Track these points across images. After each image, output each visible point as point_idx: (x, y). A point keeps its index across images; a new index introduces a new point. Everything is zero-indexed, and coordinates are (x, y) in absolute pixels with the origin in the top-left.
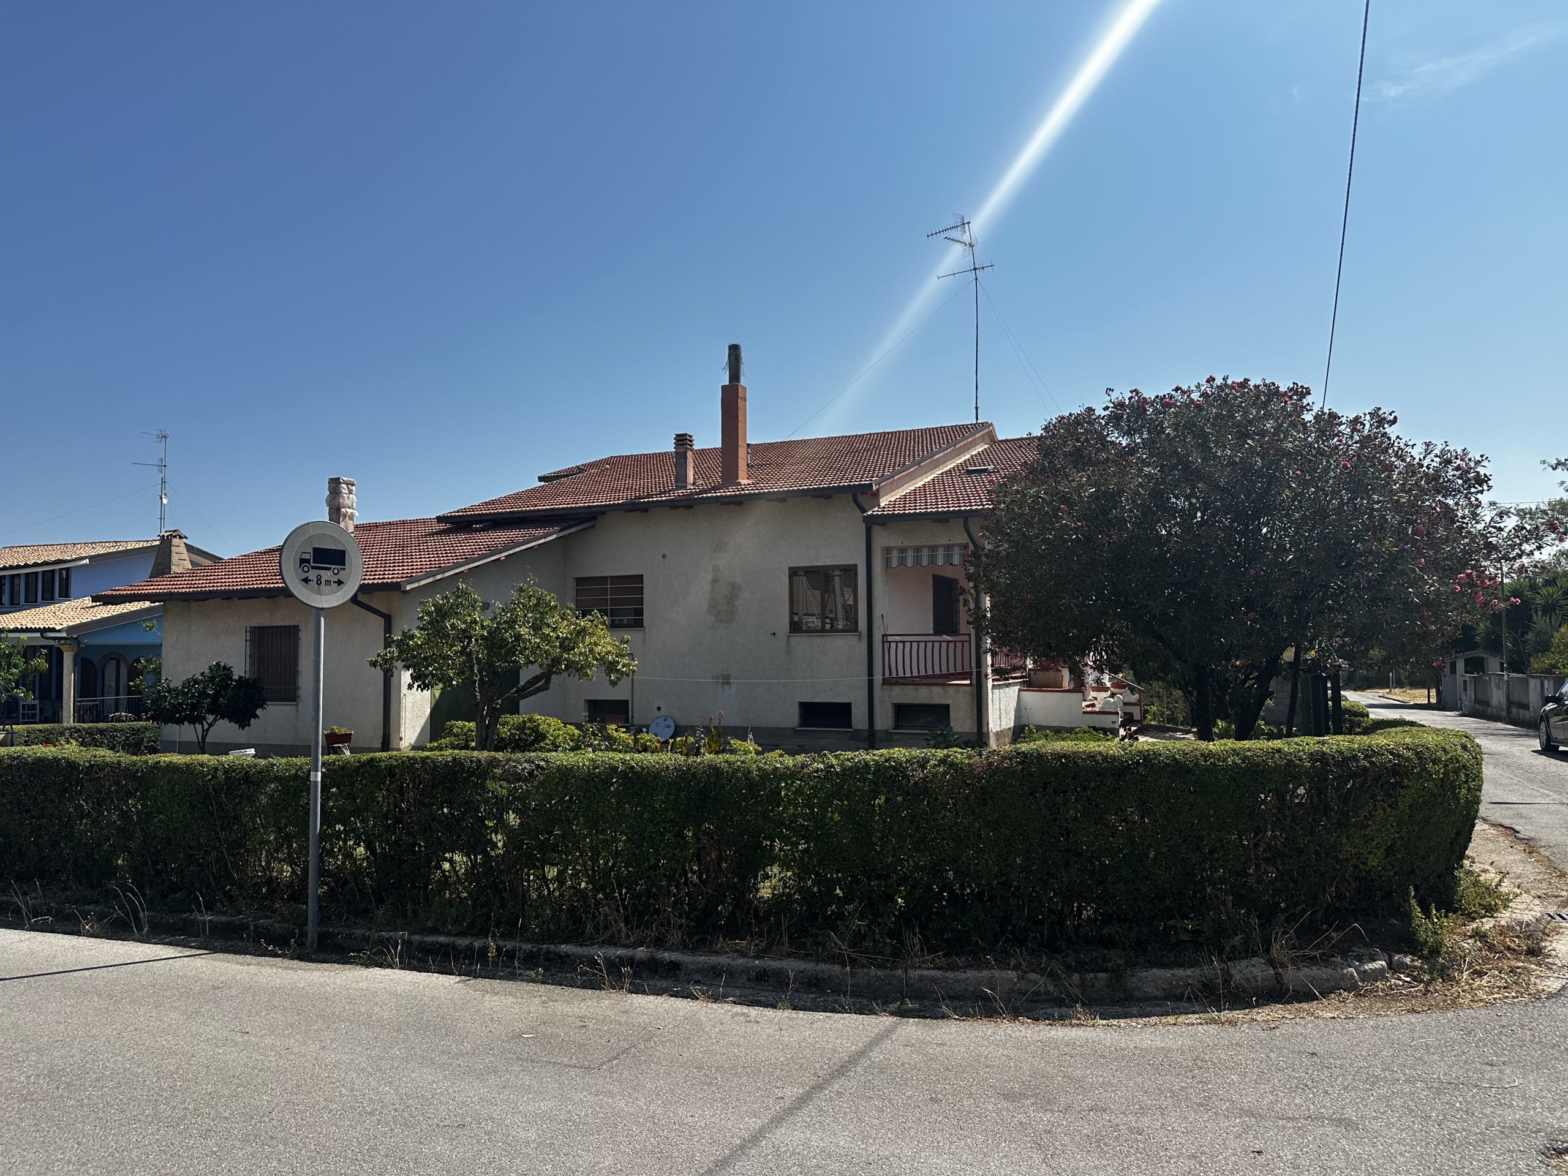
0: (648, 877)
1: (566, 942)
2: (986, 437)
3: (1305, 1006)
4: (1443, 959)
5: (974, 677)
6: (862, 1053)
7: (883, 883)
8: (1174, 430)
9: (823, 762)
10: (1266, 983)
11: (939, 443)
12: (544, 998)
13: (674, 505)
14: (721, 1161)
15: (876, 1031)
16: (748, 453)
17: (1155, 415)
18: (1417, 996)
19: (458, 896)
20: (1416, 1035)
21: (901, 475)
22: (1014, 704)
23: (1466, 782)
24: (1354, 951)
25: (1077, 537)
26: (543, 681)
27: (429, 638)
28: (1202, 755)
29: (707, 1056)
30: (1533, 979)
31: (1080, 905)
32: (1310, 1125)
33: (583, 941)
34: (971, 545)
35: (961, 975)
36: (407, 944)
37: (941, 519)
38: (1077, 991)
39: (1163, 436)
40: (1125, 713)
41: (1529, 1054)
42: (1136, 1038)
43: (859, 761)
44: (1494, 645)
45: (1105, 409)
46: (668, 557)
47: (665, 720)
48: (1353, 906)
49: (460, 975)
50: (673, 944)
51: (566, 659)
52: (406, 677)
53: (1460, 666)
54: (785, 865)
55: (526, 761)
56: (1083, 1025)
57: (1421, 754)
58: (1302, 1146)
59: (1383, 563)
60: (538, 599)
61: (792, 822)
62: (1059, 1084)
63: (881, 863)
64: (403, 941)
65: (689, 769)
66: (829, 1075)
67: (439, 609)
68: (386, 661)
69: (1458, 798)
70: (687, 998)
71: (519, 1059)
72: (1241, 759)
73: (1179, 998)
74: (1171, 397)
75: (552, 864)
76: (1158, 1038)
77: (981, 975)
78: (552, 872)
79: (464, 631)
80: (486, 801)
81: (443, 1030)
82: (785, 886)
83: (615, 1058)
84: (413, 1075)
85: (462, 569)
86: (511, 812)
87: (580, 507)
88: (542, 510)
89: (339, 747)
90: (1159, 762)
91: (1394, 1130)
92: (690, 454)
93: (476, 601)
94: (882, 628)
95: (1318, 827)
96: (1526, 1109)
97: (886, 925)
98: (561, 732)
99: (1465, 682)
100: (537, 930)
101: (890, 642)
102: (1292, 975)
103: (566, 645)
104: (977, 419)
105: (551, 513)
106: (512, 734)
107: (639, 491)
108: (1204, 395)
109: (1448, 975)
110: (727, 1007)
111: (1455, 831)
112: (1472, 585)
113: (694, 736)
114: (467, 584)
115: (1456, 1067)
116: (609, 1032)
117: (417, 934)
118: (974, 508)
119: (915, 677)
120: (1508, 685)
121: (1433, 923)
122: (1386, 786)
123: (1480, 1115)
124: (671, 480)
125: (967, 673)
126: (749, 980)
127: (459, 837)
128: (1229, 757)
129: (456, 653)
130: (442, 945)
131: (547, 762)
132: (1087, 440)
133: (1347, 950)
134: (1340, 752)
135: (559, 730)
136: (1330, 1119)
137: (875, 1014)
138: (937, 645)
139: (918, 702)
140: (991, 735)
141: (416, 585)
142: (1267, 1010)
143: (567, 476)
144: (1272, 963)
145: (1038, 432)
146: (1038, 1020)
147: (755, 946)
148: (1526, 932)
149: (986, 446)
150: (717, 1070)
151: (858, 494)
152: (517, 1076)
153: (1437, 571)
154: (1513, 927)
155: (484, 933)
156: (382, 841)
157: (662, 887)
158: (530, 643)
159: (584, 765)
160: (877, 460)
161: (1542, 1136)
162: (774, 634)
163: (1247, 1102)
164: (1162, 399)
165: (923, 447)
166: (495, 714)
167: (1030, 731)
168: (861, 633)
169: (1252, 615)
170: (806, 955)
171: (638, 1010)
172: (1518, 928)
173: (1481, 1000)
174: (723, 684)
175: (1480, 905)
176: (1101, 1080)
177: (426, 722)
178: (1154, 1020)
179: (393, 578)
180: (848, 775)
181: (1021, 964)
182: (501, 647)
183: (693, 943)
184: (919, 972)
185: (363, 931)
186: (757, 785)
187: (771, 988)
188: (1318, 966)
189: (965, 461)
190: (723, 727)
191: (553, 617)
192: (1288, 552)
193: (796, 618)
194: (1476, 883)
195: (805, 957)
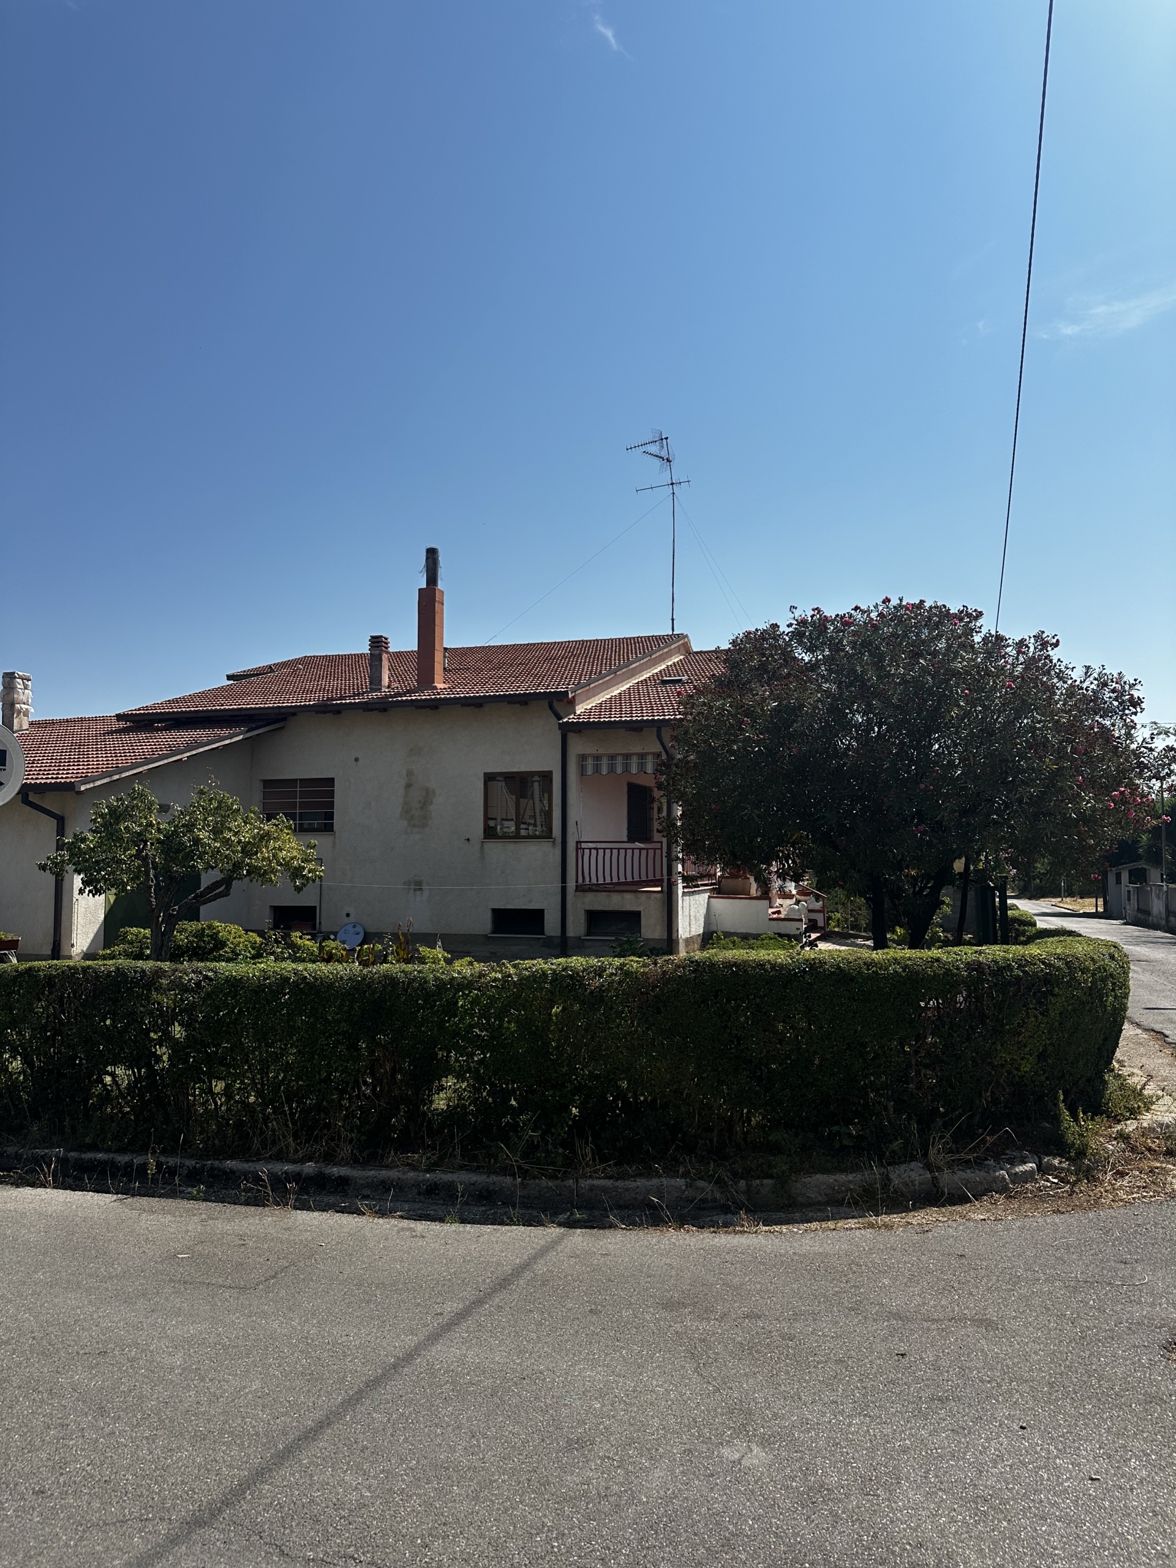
0: (319, 1091)
1: (232, 1158)
2: (682, 649)
3: (958, 1208)
4: (1089, 1160)
5: (665, 884)
6: (525, 1266)
7: (558, 1093)
8: (852, 648)
9: (501, 972)
10: (923, 1186)
11: (636, 653)
12: (204, 1216)
13: (367, 707)
14: (373, 1381)
15: (542, 1242)
16: (445, 657)
17: (836, 633)
18: (1063, 1197)
19: (121, 1111)
20: (1058, 1236)
21: (597, 683)
22: (703, 911)
23: (1113, 990)
24: (1007, 1154)
25: (760, 749)
26: (223, 887)
27: (102, 842)
28: (865, 963)
29: (368, 1272)
30: (1169, 1179)
31: (749, 1112)
32: (953, 1326)
33: (249, 1157)
34: (664, 753)
35: (631, 1184)
36: (63, 1162)
37: (635, 727)
38: (743, 1198)
39: (842, 654)
40: (810, 920)
41: (1160, 1252)
42: (795, 1245)
43: (537, 971)
44: (1155, 858)
45: (790, 625)
46: (361, 760)
47: (354, 927)
48: (1007, 1111)
49: (117, 1193)
50: (343, 1158)
51: (248, 864)
52: (78, 881)
53: (1125, 877)
54: (460, 1077)
55: (193, 972)
56: (746, 1232)
57: (1071, 964)
58: (944, 1347)
59: (1044, 779)
60: (220, 802)
61: (468, 1033)
62: (717, 1292)
63: (556, 1072)
64: (58, 1158)
65: (364, 979)
66: (491, 1288)
67: (113, 811)
68: (56, 864)
69: (1105, 1006)
70: (353, 1213)
71: (171, 1280)
72: (902, 967)
73: (840, 1203)
74: (851, 616)
75: (219, 1079)
76: (817, 1244)
77: (650, 1183)
78: (219, 1086)
79: (139, 834)
80: (151, 1013)
81: (93, 1252)
82: (460, 1098)
83: (273, 1277)
84: (56, 1300)
85: (141, 769)
86: (176, 1024)
87: (269, 708)
88: (229, 710)
89: (5, 954)
90: (824, 971)
91: (1031, 1329)
92: (385, 656)
93: (152, 803)
94: (576, 834)
95: (974, 1034)
96: (1153, 1305)
97: (559, 1134)
98: (242, 940)
99: (1129, 892)
100: (201, 1146)
101: (584, 849)
102: (948, 1179)
103: (248, 850)
104: (673, 630)
105: (238, 713)
106: (189, 941)
107: (332, 692)
108: (881, 615)
109: (1093, 1176)
110: (393, 1222)
111: (1102, 1037)
112: (1124, 802)
113: (382, 943)
114: (144, 786)
115: (1092, 1266)
116: (269, 1250)
117: (75, 1151)
118: (667, 717)
119: (608, 884)
120: (1167, 896)
121: (1080, 1126)
122: (1039, 995)
123: (1111, 1313)
124: (366, 683)
125: (658, 880)
126: (419, 1194)
127: (122, 1049)
128: (890, 965)
129: (131, 857)
130: (100, 1162)
131: (216, 972)
132: (772, 655)
133: (1001, 1153)
134: (996, 962)
135: (240, 937)
136: (972, 1320)
137: (543, 1225)
138: (629, 852)
139: (610, 909)
140: (681, 941)
141: (92, 785)
142: (922, 1213)
143: (257, 675)
144: (929, 1167)
145: (726, 646)
146: (703, 1228)
147: (427, 1159)
148: (1165, 1133)
149: (682, 657)
150: (377, 1287)
151: (555, 701)
152: (167, 1299)
153: (1093, 788)
154: (1154, 1128)
155: (144, 1149)
156: (40, 1054)
157: (333, 1100)
158: (210, 847)
159: (254, 975)
160: (574, 668)
161: (1165, 1331)
162: (468, 840)
163: (894, 1305)
164: (842, 618)
165: (619, 656)
166: (172, 921)
167: (718, 937)
168: (555, 839)
169: (922, 827)
170: (478, 1167)
171: (301, 1227)
172: (1159, 1130)
173: (1121, 1200)
174: (415, 890)
175: (1125, 1107)
176: (759, 1286)
177: (100, 927)
178: (814, 1225)
179: (67, 778)
180: (525, 985)
181: (690, 1172)
182: (178, 851)
183: (363, 1157)
184: (590, 1182)
185: (16, 1148)
186: (433, 996)
187: (442, 1202)
188: (972, 1170)
189: (660, 671)
190: (413, 934)
191: (235, 821)
192: (957, 767)
193: (492, 823)
194: (1122, 1087)
195: (477, 1170)
